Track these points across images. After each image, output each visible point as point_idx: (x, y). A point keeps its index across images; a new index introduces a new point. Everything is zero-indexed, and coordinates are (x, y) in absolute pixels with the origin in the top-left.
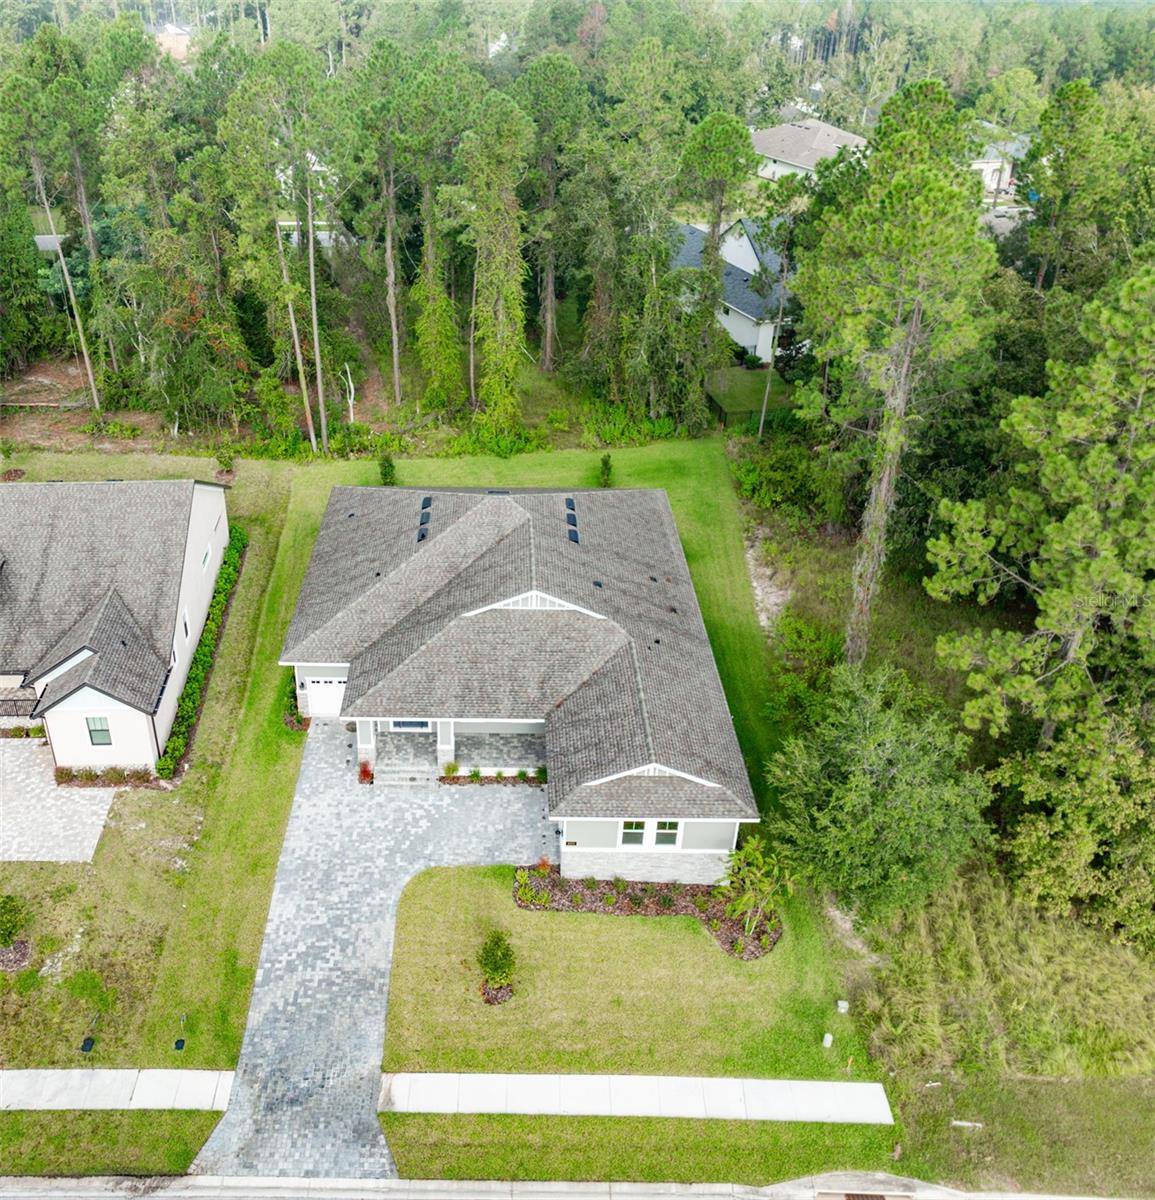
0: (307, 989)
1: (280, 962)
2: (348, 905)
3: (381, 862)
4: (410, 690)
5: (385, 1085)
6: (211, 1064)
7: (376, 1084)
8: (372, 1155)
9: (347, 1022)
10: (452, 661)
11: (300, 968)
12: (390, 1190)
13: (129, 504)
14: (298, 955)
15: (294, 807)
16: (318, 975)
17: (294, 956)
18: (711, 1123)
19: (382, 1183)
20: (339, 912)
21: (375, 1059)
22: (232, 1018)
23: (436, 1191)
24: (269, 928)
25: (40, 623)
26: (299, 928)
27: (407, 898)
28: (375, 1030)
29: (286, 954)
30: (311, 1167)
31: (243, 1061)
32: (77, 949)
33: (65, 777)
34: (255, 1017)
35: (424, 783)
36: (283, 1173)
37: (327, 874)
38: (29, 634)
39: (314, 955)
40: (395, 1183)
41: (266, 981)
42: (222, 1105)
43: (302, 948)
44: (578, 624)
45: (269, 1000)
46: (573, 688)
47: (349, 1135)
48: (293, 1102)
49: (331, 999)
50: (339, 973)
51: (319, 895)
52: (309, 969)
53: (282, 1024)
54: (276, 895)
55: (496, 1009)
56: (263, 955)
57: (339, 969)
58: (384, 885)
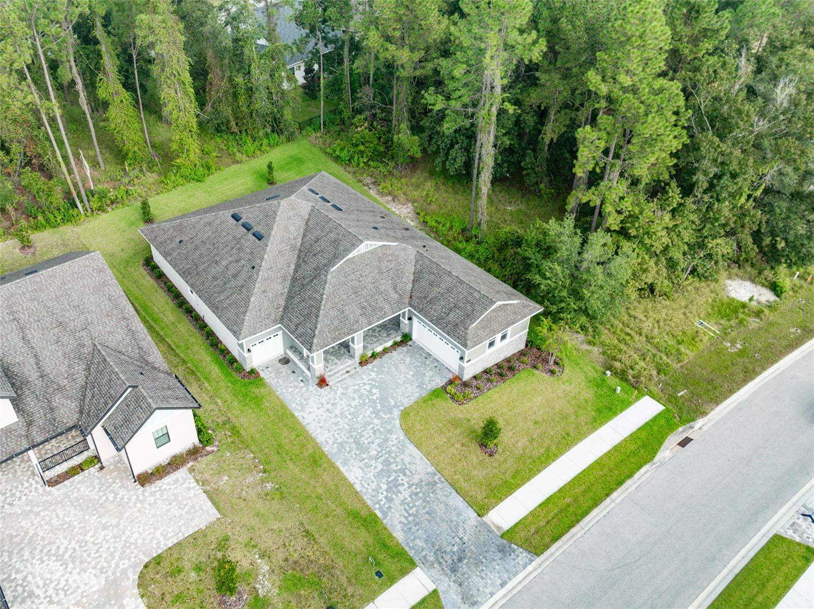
0: (408, 504)
1: (381, 500)
2: (384, 452)
3: (376, 421)
5: (489, 523)
6: (404, 572)
7: (485, 524)
8: (518, 556)
9: (442, 506)
10: (345, 297)
11: (394, 496)
12: (540, 565)
14: (386, 491)
15: (301, 419)
16: (406, 494)
17: (385, 493)
18: (616, 448)
19: (534, 564)
20: (383, 458)
21: (472, 514)
22: (388, 541)
23: (556, 550)
24: (358, 487)
25: (60, 389)
26: (373, 478)
27: (407, 432)
28: (457, 501)
29: (380, 495)
30: (500, 582)
31: (416, 559)
32: (267, 568)
33: (144, 479)
34: (399, 535)
35: (354, 371)
36: (492, 594)
37: (357, 443)
38: (57, 400)
39: (394, 486)
40: (538, 560)
41: (385, 515)
42: (432, 587)
43: (385, 487)
44: (388, 252)
45: (396, 522)
46: (410, 285)
47: (499, 555)
48: (460, 560)
49: (424, 501)
50: (414, 486)
51: (364, 456)
52: (399, 494)
53: (414, 529)
54: (343, 469)
55: (497, 456)
56: (369, 503)
57: (413, 485)
58: (390, 432)
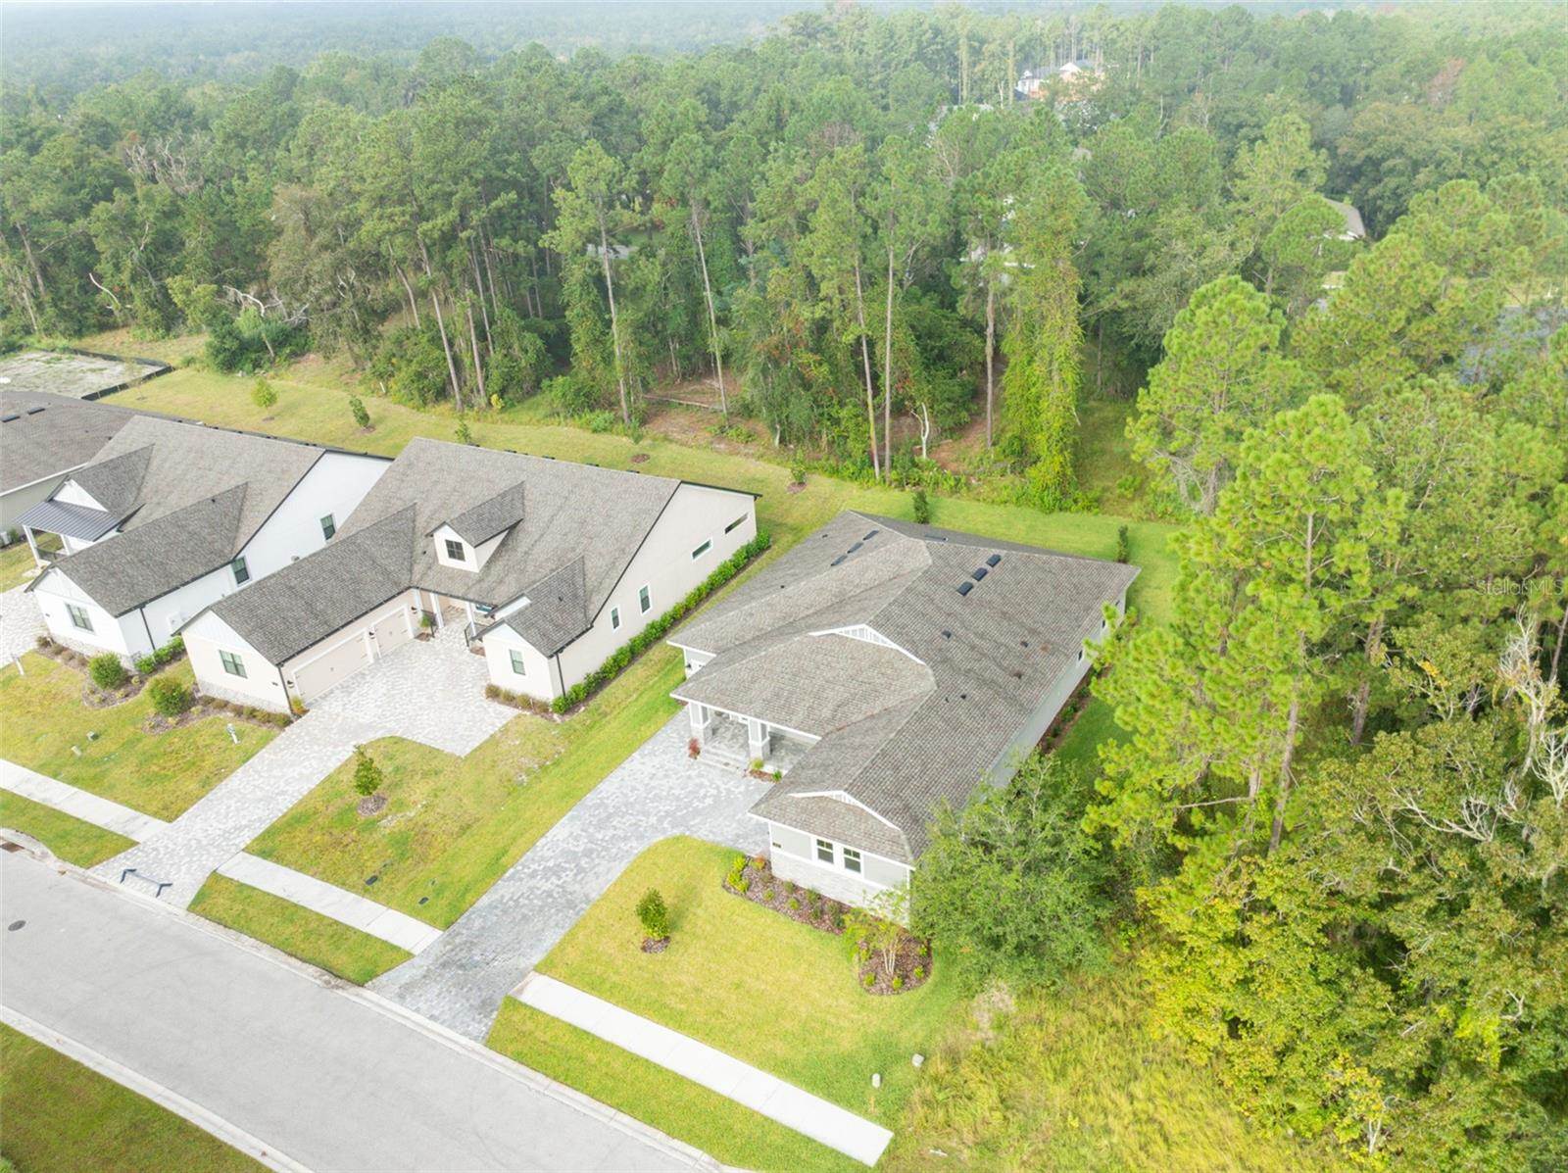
0: (532, 893)
1: (530, 868)
2: (605, 844)
3: (653, 820)
4: (733, 686)
5: (527, 979)
6: (432, 922)
7: (523, 975)
8: (480, 1022)
9: (540, 926)
10: (778, 669)
11: (539, 877)
12: (473, 1051)
13: (625, 491)
14: (545, 867)
15: (628, 760)
16: (547, 886)
17: (541, 867)
19: (472, 1043)
20: (595, 847)
21: (537, 958)
22: (469, 897)
23: (501, 1064)
24: (541, 842)
25: (522, 571)
26: (560, 848)
27: (648, 853)
28: (552, 938)
29: (537, 864)
30: (436, 1013)
31: (454, 927)
32: (412, 815)
33: (493, 693)
34: (485, 900)
35: (733, 770)
36: (418, 1010)
37: (610, 816)
38: (511, 579)
39: (556, 871)
40: (479, 1047)
41: (509, 879)
42: (416, 951)
43: (551, 864)
44: (898, 664)
45: (501, 892)
46: (861, 717)
47: (476, 1002)
48: (462, 966)
49: (541, 906)
50: (561, 890)
51: (591, 830)
52: (544, 880)
53: (497, 912)
54: (564, 820)
55: (645, 956)
56: (523, 859)
57: (563, 887)
58: (641, 837)
